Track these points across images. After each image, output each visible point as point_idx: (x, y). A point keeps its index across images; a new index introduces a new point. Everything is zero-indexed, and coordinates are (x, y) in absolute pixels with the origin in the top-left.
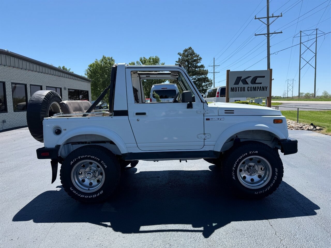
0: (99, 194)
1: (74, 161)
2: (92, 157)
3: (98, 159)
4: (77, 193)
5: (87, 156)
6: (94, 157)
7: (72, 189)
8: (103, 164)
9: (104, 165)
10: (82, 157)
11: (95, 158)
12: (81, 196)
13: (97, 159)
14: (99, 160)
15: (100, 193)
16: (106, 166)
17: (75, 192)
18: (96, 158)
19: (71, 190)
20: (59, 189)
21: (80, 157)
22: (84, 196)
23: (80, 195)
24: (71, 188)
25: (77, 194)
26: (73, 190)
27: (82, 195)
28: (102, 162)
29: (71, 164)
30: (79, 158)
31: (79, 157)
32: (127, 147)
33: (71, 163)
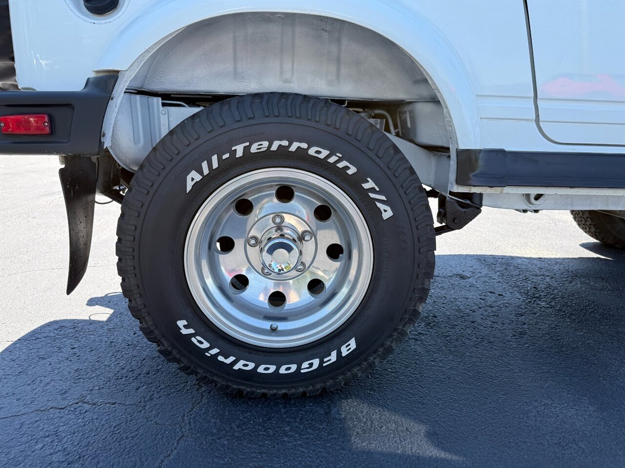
0: (333, 357)
1: (206, 171)
2: (312, 151)
3: (347, 168)
4: (215, 351)
5: (285, 143)
6: (324, 153)
7: (186, 327)
8: (372, 195)
9: (379, 205)
10: (254, 149)
11: (332, 160)
12: (236, 367)
13: (341, 165)
14: (352, 170)
15: (339, 353)
16: (388, 208)
17: (206, 345)
18: (340, 160)
19: (184, 331)
20: (102, 314)
21: (247, 149)
22: (251, 366)
23: (231, 359)
24: (181, 323)
25: (217, 354)
26: (191, 331)
27: (242, 362)
28: (369, 184)
29: (189, 188)
30: (239, 153)
31: (239, 150)
32: (481, 118)
33: (189, 178)
